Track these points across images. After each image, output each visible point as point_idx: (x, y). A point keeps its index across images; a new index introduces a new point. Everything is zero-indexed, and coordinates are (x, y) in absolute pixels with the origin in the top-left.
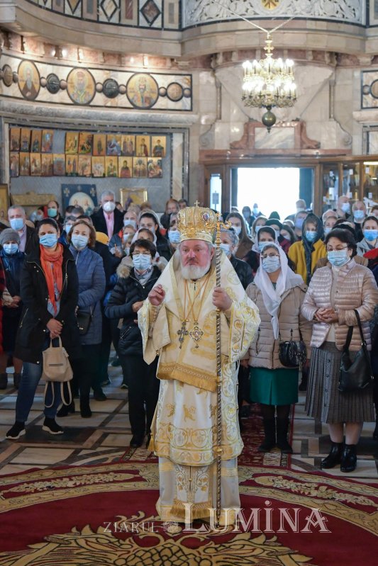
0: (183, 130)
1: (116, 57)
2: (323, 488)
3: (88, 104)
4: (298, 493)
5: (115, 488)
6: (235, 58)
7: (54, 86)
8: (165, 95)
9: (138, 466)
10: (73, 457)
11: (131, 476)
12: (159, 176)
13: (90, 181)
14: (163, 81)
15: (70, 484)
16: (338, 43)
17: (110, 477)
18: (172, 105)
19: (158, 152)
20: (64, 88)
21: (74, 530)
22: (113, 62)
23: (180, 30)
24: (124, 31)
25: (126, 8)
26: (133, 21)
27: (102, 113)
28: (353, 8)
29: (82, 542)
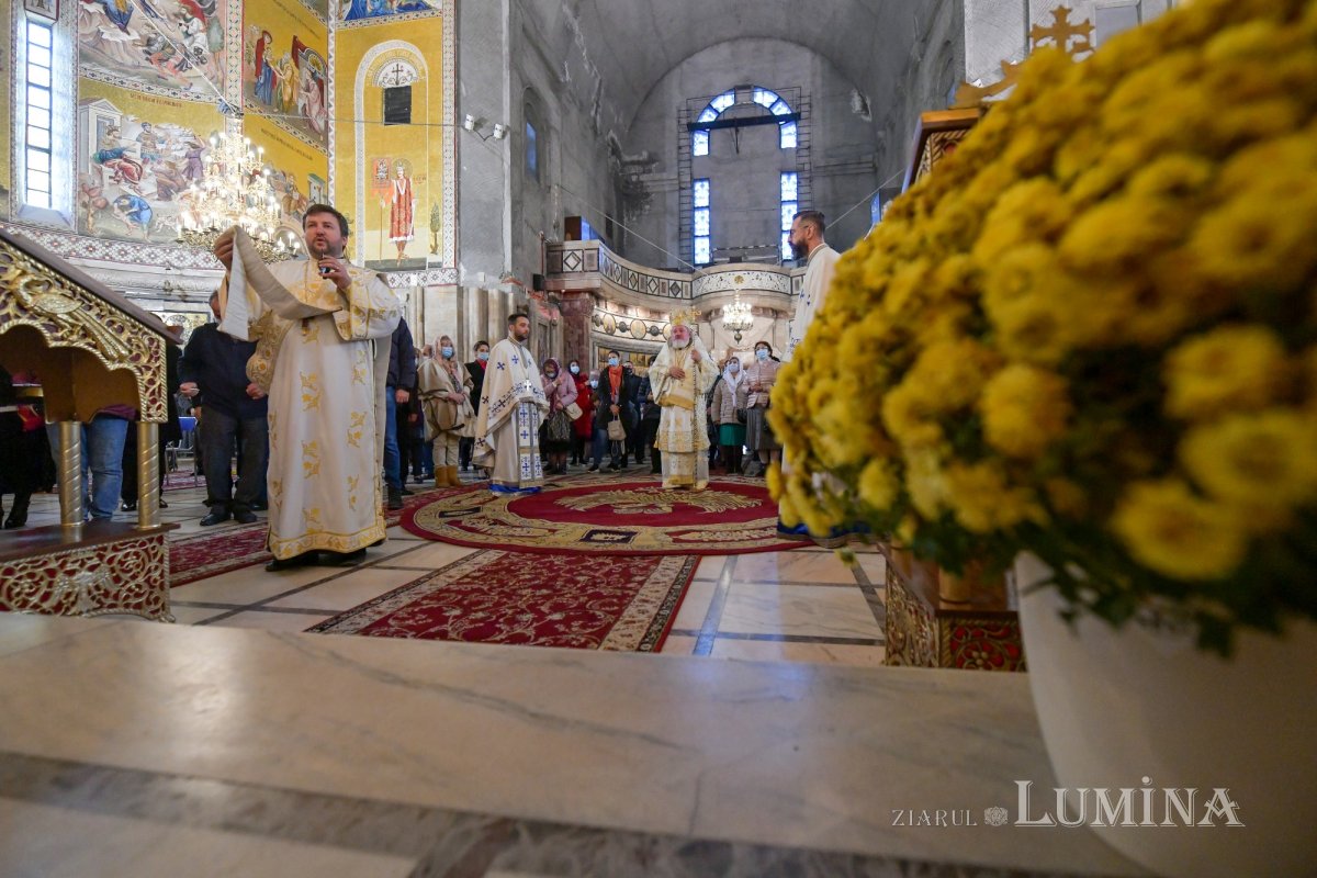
1: (657, 313)
3: (641, 339)
7: (623, 328)
16: (776, 303)
20: (628, 330)
22: (655, 317)
23: (692, 299)
24: (661, 299)
25: (662, 287)
26: (666, 295)
27: (650, 344)
28: (784, 285)
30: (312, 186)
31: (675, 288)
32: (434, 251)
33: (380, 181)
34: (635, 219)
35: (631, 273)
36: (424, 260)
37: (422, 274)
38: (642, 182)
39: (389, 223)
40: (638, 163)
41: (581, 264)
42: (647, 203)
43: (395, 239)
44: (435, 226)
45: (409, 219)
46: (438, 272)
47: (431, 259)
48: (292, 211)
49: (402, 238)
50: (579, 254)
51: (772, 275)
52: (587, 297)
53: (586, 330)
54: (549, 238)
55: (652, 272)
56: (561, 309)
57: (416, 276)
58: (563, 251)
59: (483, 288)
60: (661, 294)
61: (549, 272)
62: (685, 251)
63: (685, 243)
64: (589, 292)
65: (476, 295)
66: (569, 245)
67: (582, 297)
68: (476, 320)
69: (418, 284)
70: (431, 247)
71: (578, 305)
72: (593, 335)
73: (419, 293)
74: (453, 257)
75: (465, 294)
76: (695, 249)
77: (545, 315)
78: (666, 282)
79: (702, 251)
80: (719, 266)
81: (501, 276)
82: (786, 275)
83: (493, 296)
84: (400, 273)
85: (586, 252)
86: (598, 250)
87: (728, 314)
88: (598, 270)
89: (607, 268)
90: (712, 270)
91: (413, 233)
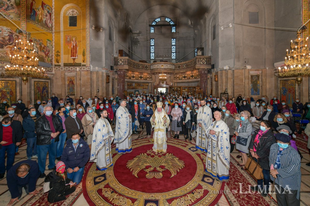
0: (151, 83)
2: (177, 142)
3: (138, 80)
4: (174, 144)
5: (146, 144)
6: (158, 73)
7: (133, 77)
8: (148, 78)
9: (149, 139)
11: (148, 141)
12: (148, 89)
13: (138, 90)
14: (148, 76)
15: (139, 143)
17: (145, 142)
18: (149, 79)
19: (147, 86)
20: (135, 77)
21: (140, 154)
22: (141, 74)
23: (150, 70)
24: (143, 70)
25: (143, 67)
26: (144, 69)
27: (140, 80)
28: (173, 67)
29: (142, 157)
30: (48, 43)
31: (146, 67)
32: (84, 62)
33: (68, 42)
34: (135, 47)
35: (135, 64)
36: (81, 64)
37: (80, 67)
38: (137, 38)
39: (70, 53)
40: (137, 33)
41: (123, 63)
42: (139, 44)
43: (72, 57)
44: (84, 55)
45: (76, 52)
46: (85, 67)
47: (83, 63)
48: (42, 50)
49: (74, 57)
50: (122, 60)
51: (170, 65)
52: (124, 71)
53: (124, 79)
54: (115, 56)
55: (141, 63)
56: (118, 74)
57: (78, 68)
58: (118, 59)
59: (98, 71)
60: (143, 68)
61: (114, 65)
62: (148, 56)
63: (148, 54)
64: (125, 69)
65: (96, 73)
66: (120, 58)
67: (123, 70)
68: (96, 80)
69: (79, 70)
70: (83, 60)
71: (122, 73)
72: (126, 80)
73: (79, 73)
74: (89, 63)
75: (93, 73)
76: (150, 56)
77: (113, 76)
78: (144, 65)
79: (152, 56)
80: (158, 62)
81: (102, 68)
82: (174, 65)
83: (100, 73)
84: (74, 67)
85: (124, 60)
86: (128, 59)
87: (161, 76)
88: (128, 65)
89: (129, 64)
90: (156, 63)
91: (77, 56)
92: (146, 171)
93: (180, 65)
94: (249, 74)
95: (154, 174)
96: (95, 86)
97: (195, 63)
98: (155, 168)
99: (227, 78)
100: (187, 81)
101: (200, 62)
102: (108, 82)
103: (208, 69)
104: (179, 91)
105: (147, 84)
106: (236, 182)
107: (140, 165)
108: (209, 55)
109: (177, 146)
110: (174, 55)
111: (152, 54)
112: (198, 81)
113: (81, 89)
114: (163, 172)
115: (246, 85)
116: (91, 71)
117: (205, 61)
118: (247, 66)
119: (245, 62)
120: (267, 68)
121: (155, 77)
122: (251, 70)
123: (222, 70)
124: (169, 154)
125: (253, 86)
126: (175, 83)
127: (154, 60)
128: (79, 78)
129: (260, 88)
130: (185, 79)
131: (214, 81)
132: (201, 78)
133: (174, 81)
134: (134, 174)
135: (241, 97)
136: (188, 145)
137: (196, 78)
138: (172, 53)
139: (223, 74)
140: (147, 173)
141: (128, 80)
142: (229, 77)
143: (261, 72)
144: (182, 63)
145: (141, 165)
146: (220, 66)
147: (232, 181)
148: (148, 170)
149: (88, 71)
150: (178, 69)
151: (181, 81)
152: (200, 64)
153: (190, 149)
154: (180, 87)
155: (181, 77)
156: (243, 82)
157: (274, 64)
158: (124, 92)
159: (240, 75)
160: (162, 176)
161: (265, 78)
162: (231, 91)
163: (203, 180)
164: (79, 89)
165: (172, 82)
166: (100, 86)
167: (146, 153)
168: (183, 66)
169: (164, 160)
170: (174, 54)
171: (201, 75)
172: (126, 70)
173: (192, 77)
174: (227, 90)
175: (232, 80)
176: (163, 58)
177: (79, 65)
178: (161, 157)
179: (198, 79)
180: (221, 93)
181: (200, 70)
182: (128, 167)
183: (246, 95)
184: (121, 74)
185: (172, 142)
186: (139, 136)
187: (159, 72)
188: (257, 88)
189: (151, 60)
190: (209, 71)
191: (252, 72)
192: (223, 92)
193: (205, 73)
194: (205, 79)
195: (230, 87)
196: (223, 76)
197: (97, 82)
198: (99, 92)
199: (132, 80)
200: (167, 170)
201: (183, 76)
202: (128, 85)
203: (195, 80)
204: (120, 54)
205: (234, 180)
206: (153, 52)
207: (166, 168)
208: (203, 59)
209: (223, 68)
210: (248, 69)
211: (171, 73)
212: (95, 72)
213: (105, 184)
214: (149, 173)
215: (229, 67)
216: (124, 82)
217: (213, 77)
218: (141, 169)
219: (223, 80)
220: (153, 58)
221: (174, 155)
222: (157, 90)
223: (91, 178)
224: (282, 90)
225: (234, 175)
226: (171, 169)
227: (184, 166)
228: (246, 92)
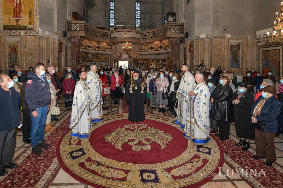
0: (110, 54)
1: (99, 42)
2: (156, 117)
3: (95, 50)
4: (153, 118)
5: (120, 119)
6: (120, 43)
7: (90, 47)
8: (108, 49)
10: (108, 113)
11: (121, 116)
12: (106, 62)
13: (95, 63)
14: (107, 47)
15: (111, 119)
16: (136, 41)
17: (118, 117)
18: (108, 50)
19: (106, 58)
20: (91, 47)
21: (117, 128)
22: (99, 43)
23: (110, 38)
24: (101, 38)
25: (102, 35)
26: (103, 37)
27: (97, 51)
28: (138, 36)
29: (121, 131)
31: (106, 35)
32: (30, 24)
34: (91, 11)
35: (93, 30)
36: (26, 26)
37: (25, 31)
39: (13, 13)
41: (78, 28)
42: (95, 7)
43: (15, 18)
44: (30, 15)
45: (20, 12)
46: (32, 31)
47: (29, 26)
49: (17, 18)
50: (78, 25)
51: (135, 33)
52: (80, 38)
53: (79, 48)
54: (68, 19)
55: (98, 30)
56: (71, 42)
57: (23, 32)
58: (72, 24)
59: (48, 37)
60: (101, 37)
61: (67, 30)
62: (106, 22)
63: (107, 20)
64: (80, 36)
65: (45, 40)
66: (74, 22)
67: (78, 38)
68: (46, 48)
69: (24, 35)
70: (29, 22)
71: (76, 40)
72: (81, 50)
73: (25, 38)
74: (37, 26)
75: (42, 39)
76: (110, 22)
77: (66, 44)
78: (103, 33)
79: (112, 22)
80: (119, 30)
81: (54, 33)
82: (139, 33)
83: (51, 40)
84: (17, 30)
85: (80, 25)
86: (84, 24)
87: (124, 46)
88: (84, 30)
89: (86, 29)
90: (117, 30)
91: (22, 17)
92: (130, 144)
93: (146, 34)
94: (229, 43)
95: (141, 147)
96: (44, 55)
97: (166, 30)
98: (140, 141)
99: (204, 48)
100: (154, 53)
101: (171, 29)
102: (60, 51)
103: (180, 38)
104: (146, 64)
105: (107, 56)
106: (234, 150)
107: (120, 138)
108: (182, 22)
109: (157, 120)
110: (138, 22)
111: (112, 20)
112: (167, 53)
113: (26, 58)
114: (150, 145)
115: (225, 57)
116: (40, 36)
117: (177, 29)
118: (226, 34)
119: (225, 30)
120: (248, 37)
121: (116, 48)
122: (231, 39)
123: (198, 39)
124: (151, 127)
125: (233, 57)
126: (140, 55)
127: (114, 27)
128: (24, 46)
129: (241, 59)
130: (152, 50)
131: (189, 52)
132: (172, 49)
133: (138, 52)
134: (117, 147)
135: (220, 69)
136: (170, 119)
137: (165, 49)
138: (136, 20)
139: (200, 43)
140: (132, 146)
141: (84, 50)
142: (206, 46)
143: (241, 41)
144: (149, 31)
145: (122, 138)
146: (196, 35)
147: (230, 150)
148: (132, 143)
149: (36, 36)
150: (144, 38)
151: (146, 53)
152: (172, 32)
153: (173, 122)
154: (147, 60)
155: (147, 48)
156: (222, 52)
157: (255, 33)
158: (79, 64)
159: (219, 45)
160: (151, 148)
161: (246, 48)
162: (208, 63)
163: (198, 150)
164: (24, 58)
165: (136, 54)
166: (50, 56)
167: (124, 127)
168: (150, 35)
169: (148, 133)
170: (138, 20)
171: (172, 45)
172: (81, 38)
173: (161, 48)
174: (203, 62)
175: (210, 50)
176: (124, 25)
177: (24, 28)
178: (143, 131)
179: (168, 50)
180: (197, 65)
181: (171, 39)
182: (107, 141)
183: (225, 67)
184: (76, 42)
185: (151, 116)
186: (108, 112)
187: (121, 41)
188: (237, 60)
189: (110, 27)
190: (182, 41)
191: (232, 41)
192: (199, 64)
193: (177, 43)
194: (177, 49)
195: (207, 59)
196: (200, 45)
197: (47, 50)
198: (49, 62)
199: (88, 50)
200: (154, 142)
201: (150, 46)
202: (83, 57)
203: (165, 51)
204: (74, 18)
205: (232, 149)
206: (113, 17)
207: (153, 140)
208: (176, 26)
209: (199, 36)
210: (228, 38)
211: (135, 43)
212: (45, 38)
213: (85, 158)
214: (134, 146)
215: (206, 35)
216: (78, 52)
217: (188, 47)
218: (124, 143)
219: (200, 51)
220: (113, 25)
221: (157, 128)
222: (118, 63)
223: (66, 153)
224: (264, 62)
225: (229, 144)
226: (158, 142)
227: (173, 139)
228: (225, 64)
